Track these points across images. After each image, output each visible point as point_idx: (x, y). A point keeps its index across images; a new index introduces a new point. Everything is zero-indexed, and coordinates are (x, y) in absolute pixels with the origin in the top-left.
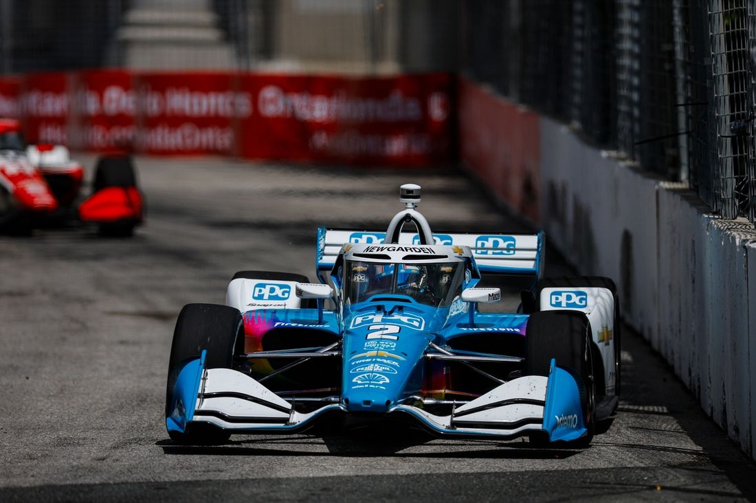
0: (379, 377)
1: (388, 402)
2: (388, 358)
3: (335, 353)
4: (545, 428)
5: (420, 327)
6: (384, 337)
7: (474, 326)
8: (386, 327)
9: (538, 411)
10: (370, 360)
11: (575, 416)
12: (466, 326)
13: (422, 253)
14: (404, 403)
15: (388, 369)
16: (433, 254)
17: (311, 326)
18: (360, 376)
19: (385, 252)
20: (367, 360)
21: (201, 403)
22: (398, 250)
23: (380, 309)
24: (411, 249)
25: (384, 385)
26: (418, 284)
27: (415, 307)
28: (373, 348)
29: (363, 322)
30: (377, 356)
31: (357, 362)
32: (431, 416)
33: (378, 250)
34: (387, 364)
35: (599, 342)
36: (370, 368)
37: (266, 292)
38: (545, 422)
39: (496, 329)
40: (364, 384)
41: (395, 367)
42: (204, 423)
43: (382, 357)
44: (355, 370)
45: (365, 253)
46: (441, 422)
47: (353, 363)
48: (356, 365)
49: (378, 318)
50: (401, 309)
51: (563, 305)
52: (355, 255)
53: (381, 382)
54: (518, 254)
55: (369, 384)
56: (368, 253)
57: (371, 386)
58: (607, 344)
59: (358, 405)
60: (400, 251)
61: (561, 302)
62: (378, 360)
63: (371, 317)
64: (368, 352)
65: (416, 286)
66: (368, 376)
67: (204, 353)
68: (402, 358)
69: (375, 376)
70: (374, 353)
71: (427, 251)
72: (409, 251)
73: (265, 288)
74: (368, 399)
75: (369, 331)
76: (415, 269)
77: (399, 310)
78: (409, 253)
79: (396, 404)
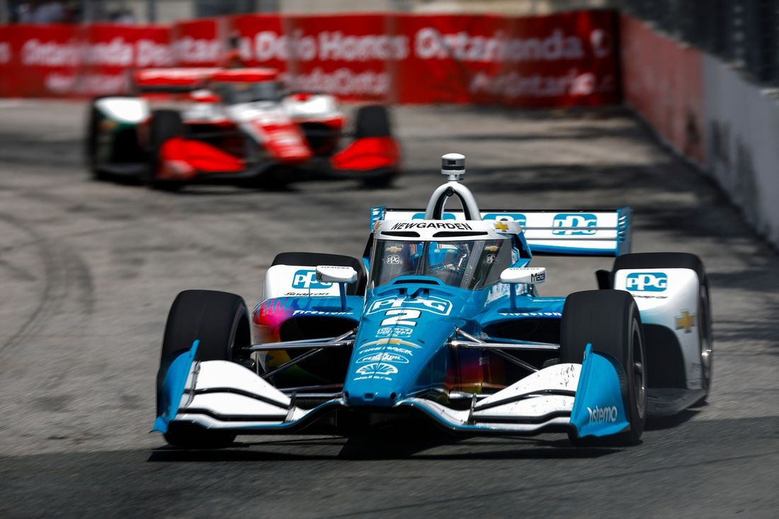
0: (387, 367)
1: (393, 396)
2: (402, 346)
3: (348, 342)
4: (572, 422)
5: (445, 311)
6: (401, 323)
7: (514, 310)
8: (405, 311)
9: (567, 403)
10: (379, 348)
11: (614, 408)
12: (505, 311)
13: (456, 230)
14: (416, 396)
15: (399, 358)
16: (469, 230)
17: (333, 313)
18: (365, 367)
19: (414, 229)
20: (377, 349)
21: (191, 400)
22: (428, 227)
23: (402, 292)
24: (443, 225)
25: (390, 375)
26: (456, 265)
27: (442, 290)
28: (386, 335)
29: (381, 307)
30: (388, 344)
31: (366, 351)
32: (448, 410)
33: (406, 227)
34: (398, 353)
35: (679, 328)
36: (377, 358)
37: (307, 279)
38: (573, 415)
39: (541, 314)
40: (368, 375)
41: (407, 356)
42: (188, 423)
43: (395, 345)
44: (361, 360)
45: (393, 230)
46: (458, 418)
47: (361, 353)
48: (363, 354)
49: (398, 302)
50: (426, 291)
51: (639, 289)
52: (383, 233)
53: (387, 373)
54: (600, 234)
55: (374, 375)
56: (396, 230)
57: (375, 377)
58: (688, 331)
59: (359, 399)
60: (431, 228)
61: (637, 285)
62: (389, 348)
63: (390, 301)
64: (380, 340)
65: (454, 269)
66: (374, 366)
67: (196, 343)
68: (417, 346)
69: (382, 366)
70: (385, 341)
71: (463, 227)
72: (442, 227)
73: (306, 275)
74: (369, 391)
75: (385, 316)
76: (451, 248)
77: (425, 293)
78: (442, 229)
79: (404, 397)
